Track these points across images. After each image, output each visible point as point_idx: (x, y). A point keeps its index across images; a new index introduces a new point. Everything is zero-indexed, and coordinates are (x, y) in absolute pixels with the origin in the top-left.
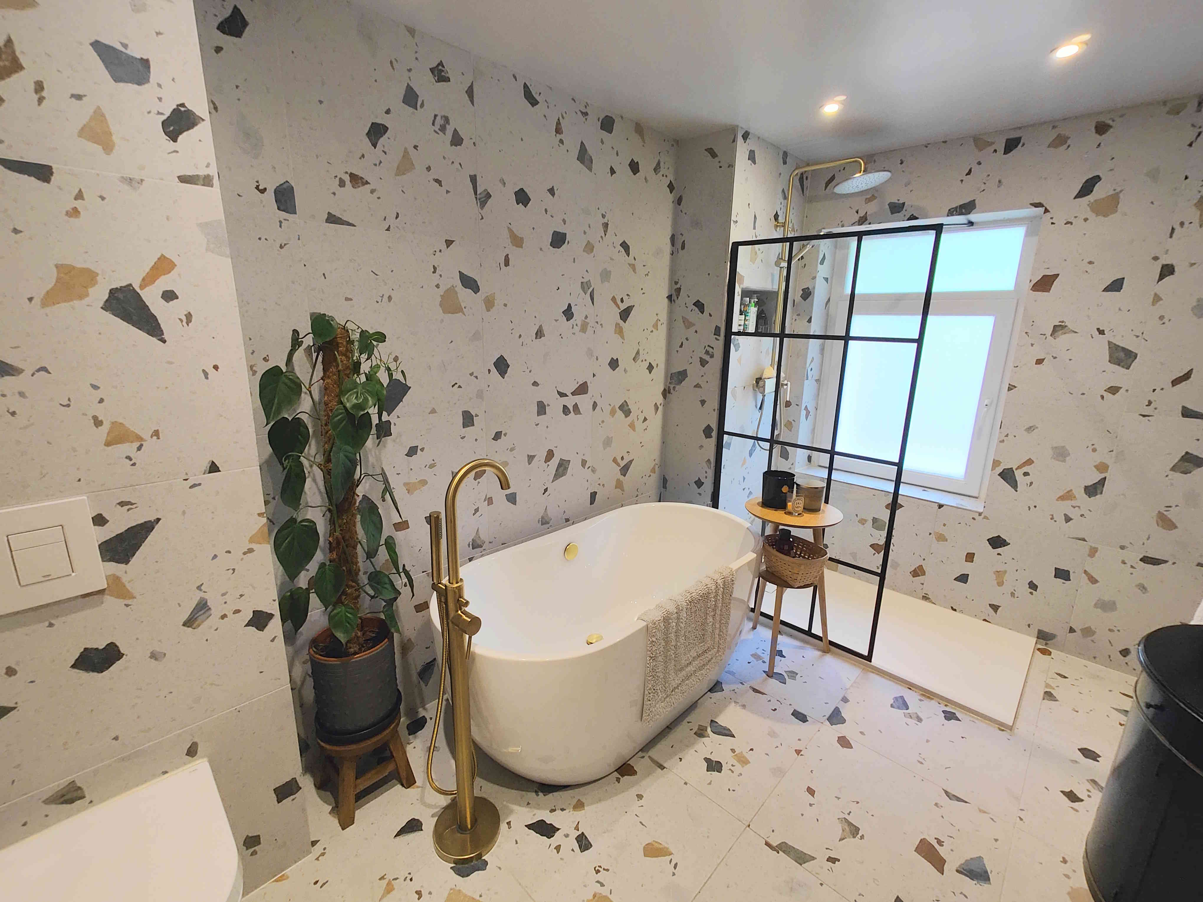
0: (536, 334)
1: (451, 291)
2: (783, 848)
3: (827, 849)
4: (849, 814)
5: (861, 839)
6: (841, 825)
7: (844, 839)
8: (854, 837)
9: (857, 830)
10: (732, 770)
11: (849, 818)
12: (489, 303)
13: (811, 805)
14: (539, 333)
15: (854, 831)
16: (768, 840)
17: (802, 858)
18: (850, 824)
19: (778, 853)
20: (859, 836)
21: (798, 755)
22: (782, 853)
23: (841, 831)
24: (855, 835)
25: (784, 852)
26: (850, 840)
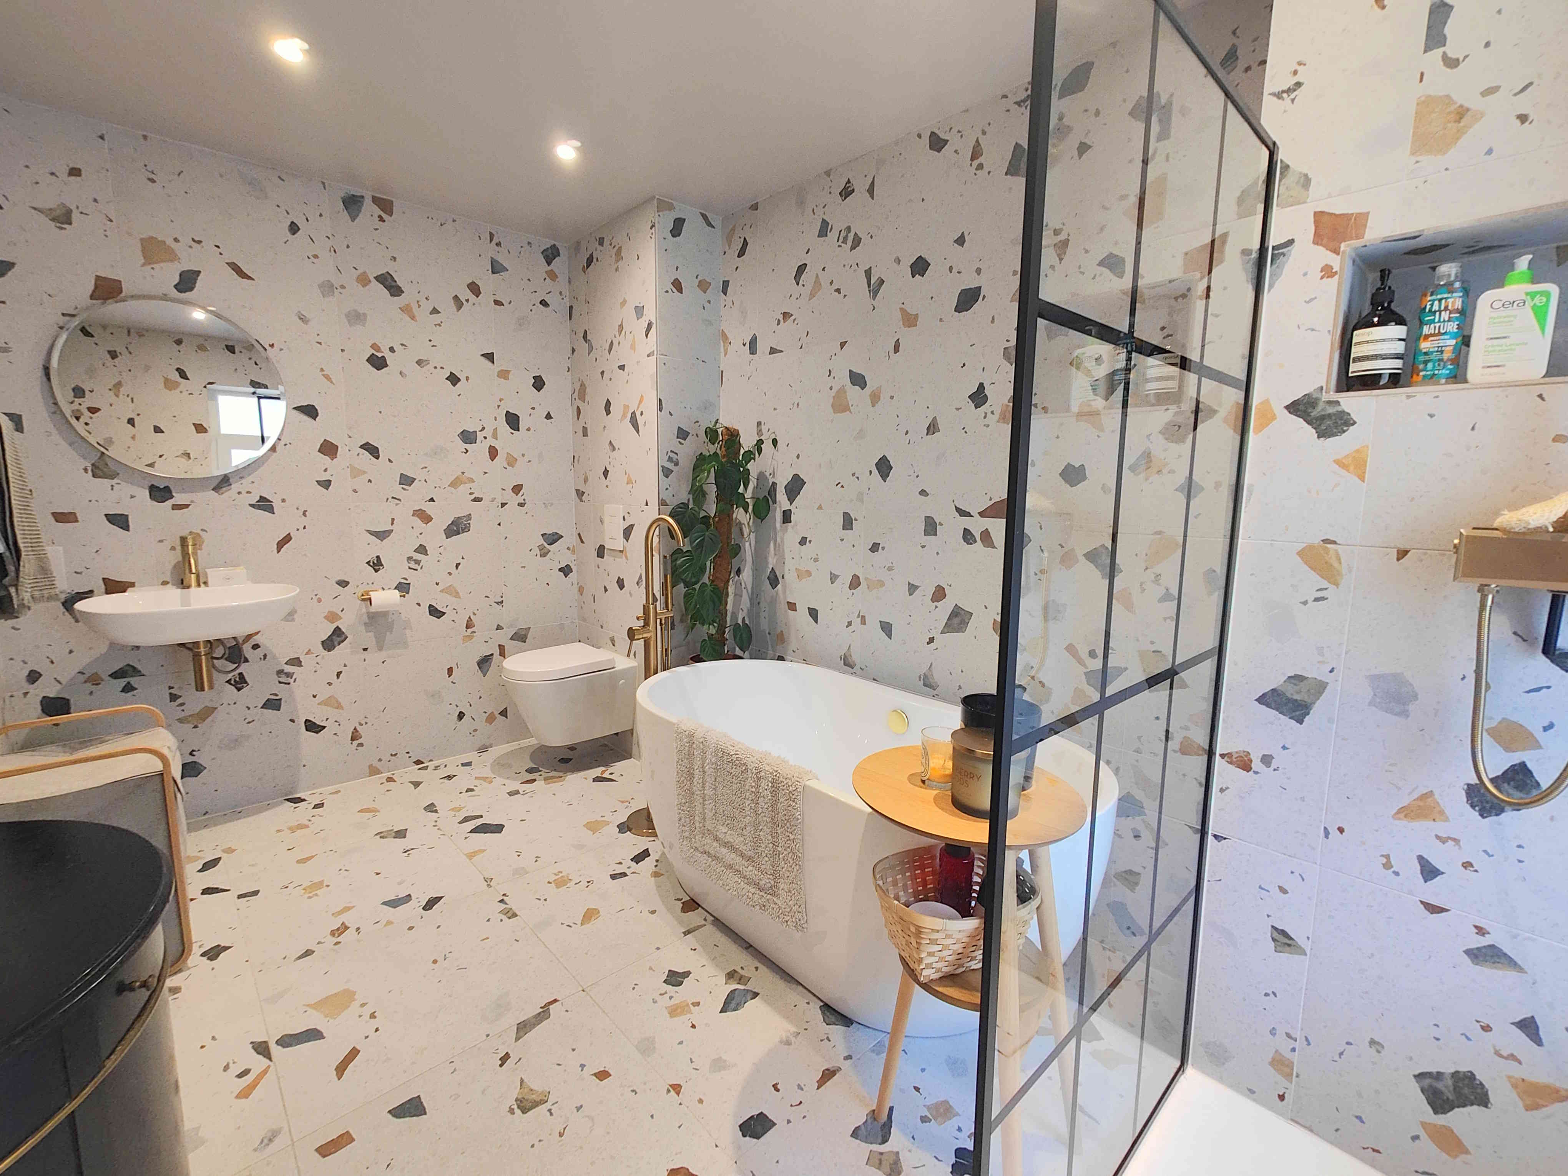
0: (928, 429)
1: (842, 391)
2: (544, 1013)
3: (520, 1059)
4: (550, 1110)
5: (510, 1107)
6: (540, 1091)
7: (521, 1085)
8: (517, 1100)
9: (524, 1111)
10: (663, 994)
11: (543, 1108)
12: (875, 398)
13: (583, 1066)
14: (932, 428)
15: (525, 1105)
16: (560, 1002)
17: (523, 1028)
18: (536, 1104)
19: (541, 1008)
20: (515, 1107)
21: (670, 1085)
22: (538, 1012)
23: (532, 1087)
24: (519, 1102)
25: (539, 1014)
26: (515, 1093)
